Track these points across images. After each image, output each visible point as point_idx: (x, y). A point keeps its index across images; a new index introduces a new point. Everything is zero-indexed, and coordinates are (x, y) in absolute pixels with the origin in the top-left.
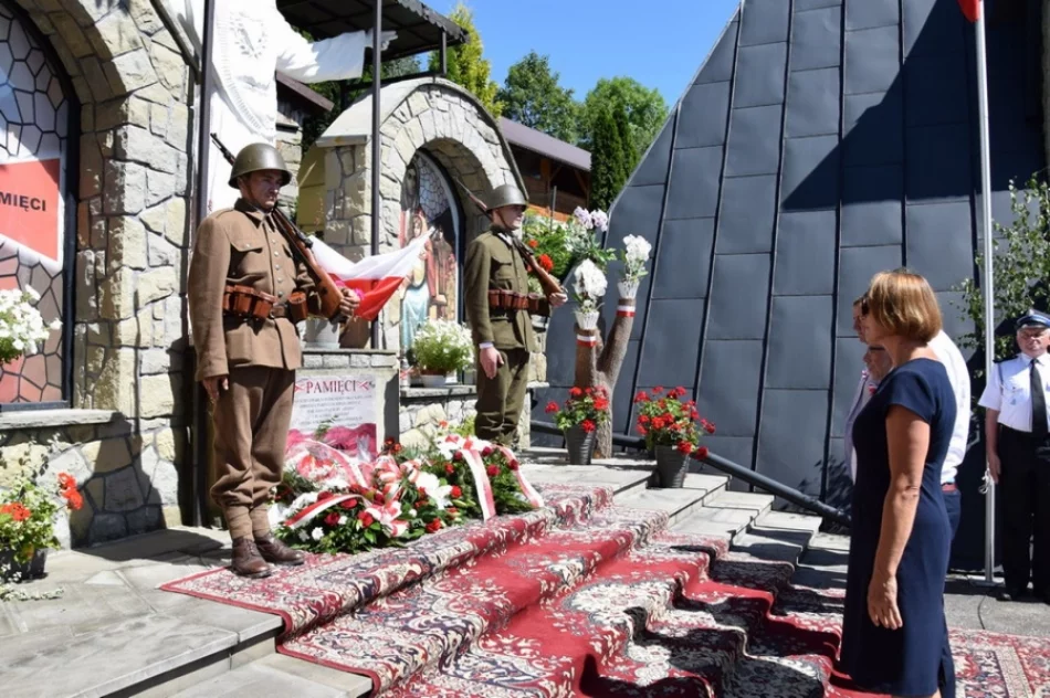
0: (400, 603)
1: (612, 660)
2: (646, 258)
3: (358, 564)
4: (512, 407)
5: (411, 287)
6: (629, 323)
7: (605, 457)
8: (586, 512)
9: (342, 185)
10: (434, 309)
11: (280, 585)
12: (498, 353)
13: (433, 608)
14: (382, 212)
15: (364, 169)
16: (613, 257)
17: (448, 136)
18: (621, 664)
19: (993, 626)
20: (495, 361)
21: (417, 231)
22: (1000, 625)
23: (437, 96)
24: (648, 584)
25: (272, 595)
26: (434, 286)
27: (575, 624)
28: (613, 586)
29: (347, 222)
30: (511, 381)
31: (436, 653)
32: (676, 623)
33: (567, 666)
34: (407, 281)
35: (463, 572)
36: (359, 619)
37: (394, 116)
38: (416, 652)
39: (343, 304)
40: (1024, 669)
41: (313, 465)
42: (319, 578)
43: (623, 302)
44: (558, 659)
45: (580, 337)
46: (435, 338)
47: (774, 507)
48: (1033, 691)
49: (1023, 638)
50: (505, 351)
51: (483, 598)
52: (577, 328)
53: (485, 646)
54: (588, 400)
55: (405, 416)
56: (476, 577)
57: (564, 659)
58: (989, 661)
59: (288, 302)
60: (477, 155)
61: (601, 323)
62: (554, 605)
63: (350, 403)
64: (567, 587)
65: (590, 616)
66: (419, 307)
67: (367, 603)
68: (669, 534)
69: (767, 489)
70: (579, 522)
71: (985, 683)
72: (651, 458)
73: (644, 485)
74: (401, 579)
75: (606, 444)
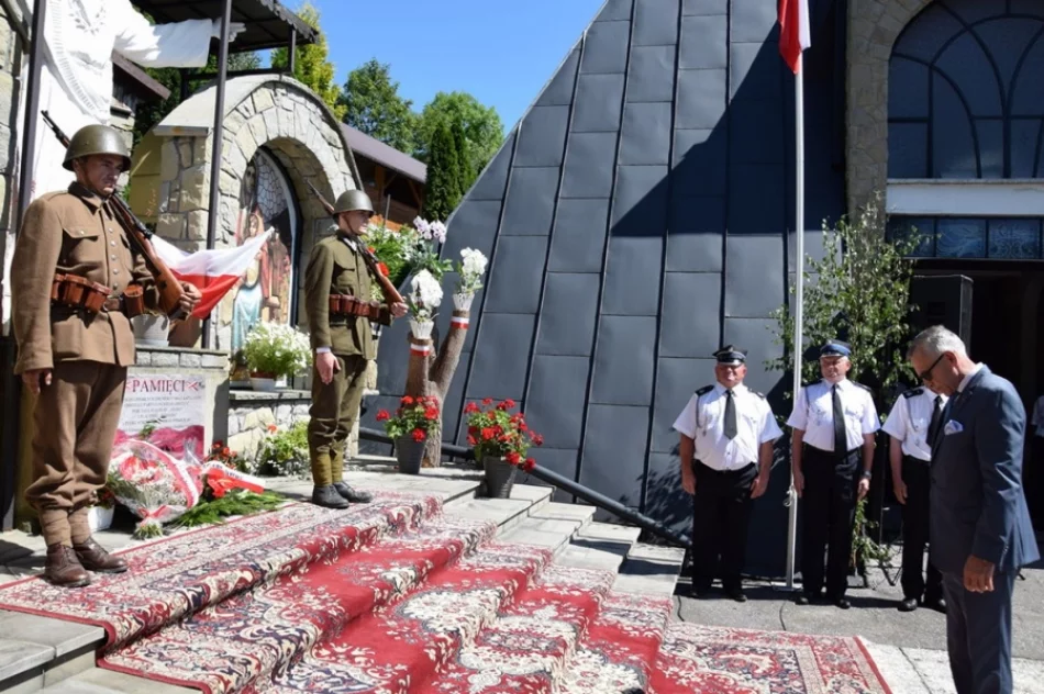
0: (229, 612)
1: (445, 667)
2: (482, 271)
3: (186, 572)
4: (346, 414)
5: (244, 287)
6: (462, 335)
7: (433, 467)
8: (417, 520)
9: (178, 178)
10: (266, 311)
11: (102, 594)
12: (335, 358)
13: (265, 616)
14: (220, 209)
15: (204, 162)
16: (450, 268)
17: (292, 136)
18: (454, 671)
19: (793, 628)
20: (332, 366)
21: (253, 230)
22: (799, 626)
23: (283, 94)
24: (479, 592)
25: (92, 604)
26: (268, 287)
27: (409, 632)
28: (445, 594)
29: (181, 216)
30: (346, 387)
31: (269, 663)
32: (506, 630)
33: (403, 674)
34: (241, 280)
35: (295, 579)
36: (187, 629)
37: (238, 110)
38: (249, 662)
39: (184, 299)
40: (818, 664)
41: (137, 467)
42: (145, 587)
43: (457, 313)
44: (393, 667)
45: (414, 347)
46: (267, 340)
47: (596, 518)
48: (826, 683)
49: (817, 637)
50: (343, 357)
51: (316, 606)
52: (411, 337)
53: (318, 655)
54: (419, 409)
55: (234, 419)
56: (308, 584)
57: (400, 667)
58: (790, 660)
59: (123, 295)
60: (319, 158)
61: (435, 334)
62: (386, 613)
63: (178, 404)
64: (400, 595)
65: (424, 624)
66: (251, 308)
67: (195, 612)
68: (497, 543)
69: (590, 501)
70: (410, 530)
71: (786, 679)
72: (479, 467)
73: (472, 494)
74: (231, 586)
75: (435, 452)
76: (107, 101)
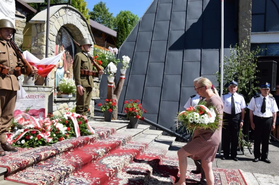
0: (48, 162)
1: (112, 178)
2: (129, 62)
3: (36, 151)
4: (87, 104)
5: (59, 68)
6: (123, 81)
7: (115, 119)
8: (108, 135)
9: (37, 36)
10: (66, 75)
11: (8, 158)
12: (83, 88)
13: (58, 164)
14: (49, 45)
15: (44, 31)
16: (119, 61)
17: (71, 23)
18: (115, 179)
19: (220, 167)
20: (82, 90)
21: (61, 51)
22: (221, 166)
23: (68, 11)
24: (125, 156)
25: (5, 161)
26: (66, 68)
27: (102, 168)
28: (114, 157)
29: (38, 47)
30: (86, 96)
31: (57, 177)
32: (132, 167)
33: (98, 180)
34: (57, 66)
35: (69, 153)
36: (34, 168)
37: (54, 16)
38: (51, 177)
39: (33, 71)
40: (227, 178)
41: (23, 121)
42: (22, 156)
43: (122, 75)
44: (95, 178)
45: (109, 85)
46: (65, 83)
47: (163, 134)
48: (228, 184)
49: (227, 169)
50: (85, 87)
51: (74, 160)
52: (108, 82)
53: (74, 175)
54: (111, 103)
55: (55, 106)
56: (73, 154)
57: (97, 178)
58: (218, 176)
59: (14, 70)
60: (80, 30)
61: (115, 81)
62: (96, 163)
63: (37, 102)
64: (100, 157)
65: (106, 165)
66: (61, 74)
67: (37, 163)
68: (132, 142)
69: (161, 129)
70: (106, 138)
71: (216, 182)
72: (128, 120)
73: (126, 127)
74: (49, 155)
75: (116, 116)
76: (13, 13)
